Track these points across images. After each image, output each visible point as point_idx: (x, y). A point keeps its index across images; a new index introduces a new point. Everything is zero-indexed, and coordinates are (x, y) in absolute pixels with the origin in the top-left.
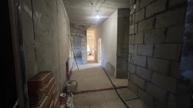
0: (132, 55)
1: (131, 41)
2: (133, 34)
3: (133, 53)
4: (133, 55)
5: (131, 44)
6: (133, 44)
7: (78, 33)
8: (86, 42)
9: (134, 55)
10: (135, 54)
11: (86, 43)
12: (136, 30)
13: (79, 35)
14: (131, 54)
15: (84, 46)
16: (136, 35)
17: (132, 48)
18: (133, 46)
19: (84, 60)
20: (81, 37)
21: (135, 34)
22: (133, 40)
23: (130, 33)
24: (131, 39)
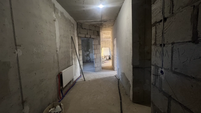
0: (158, 69)
1: (156, 37)
2: (161, 21)
3: (160, 65)
4: (160, 70)
5: (155, 44)
6: (161, 45)
7: (87, 34)
8: (99, 44)
9: (163, 70)
10: (165, 69)
11: (99, 46)
12: (167, 10)
13: (89, 37)
14: (157, 67)
15: (96, 50)
16: (168, 20)
17: (158, 54)
18: (160, 49)
19: (96, 66)
20: (93, 38)
21: (165, 19)
22: (160, 34)
23: (153, 21)
24: (156, 33)
